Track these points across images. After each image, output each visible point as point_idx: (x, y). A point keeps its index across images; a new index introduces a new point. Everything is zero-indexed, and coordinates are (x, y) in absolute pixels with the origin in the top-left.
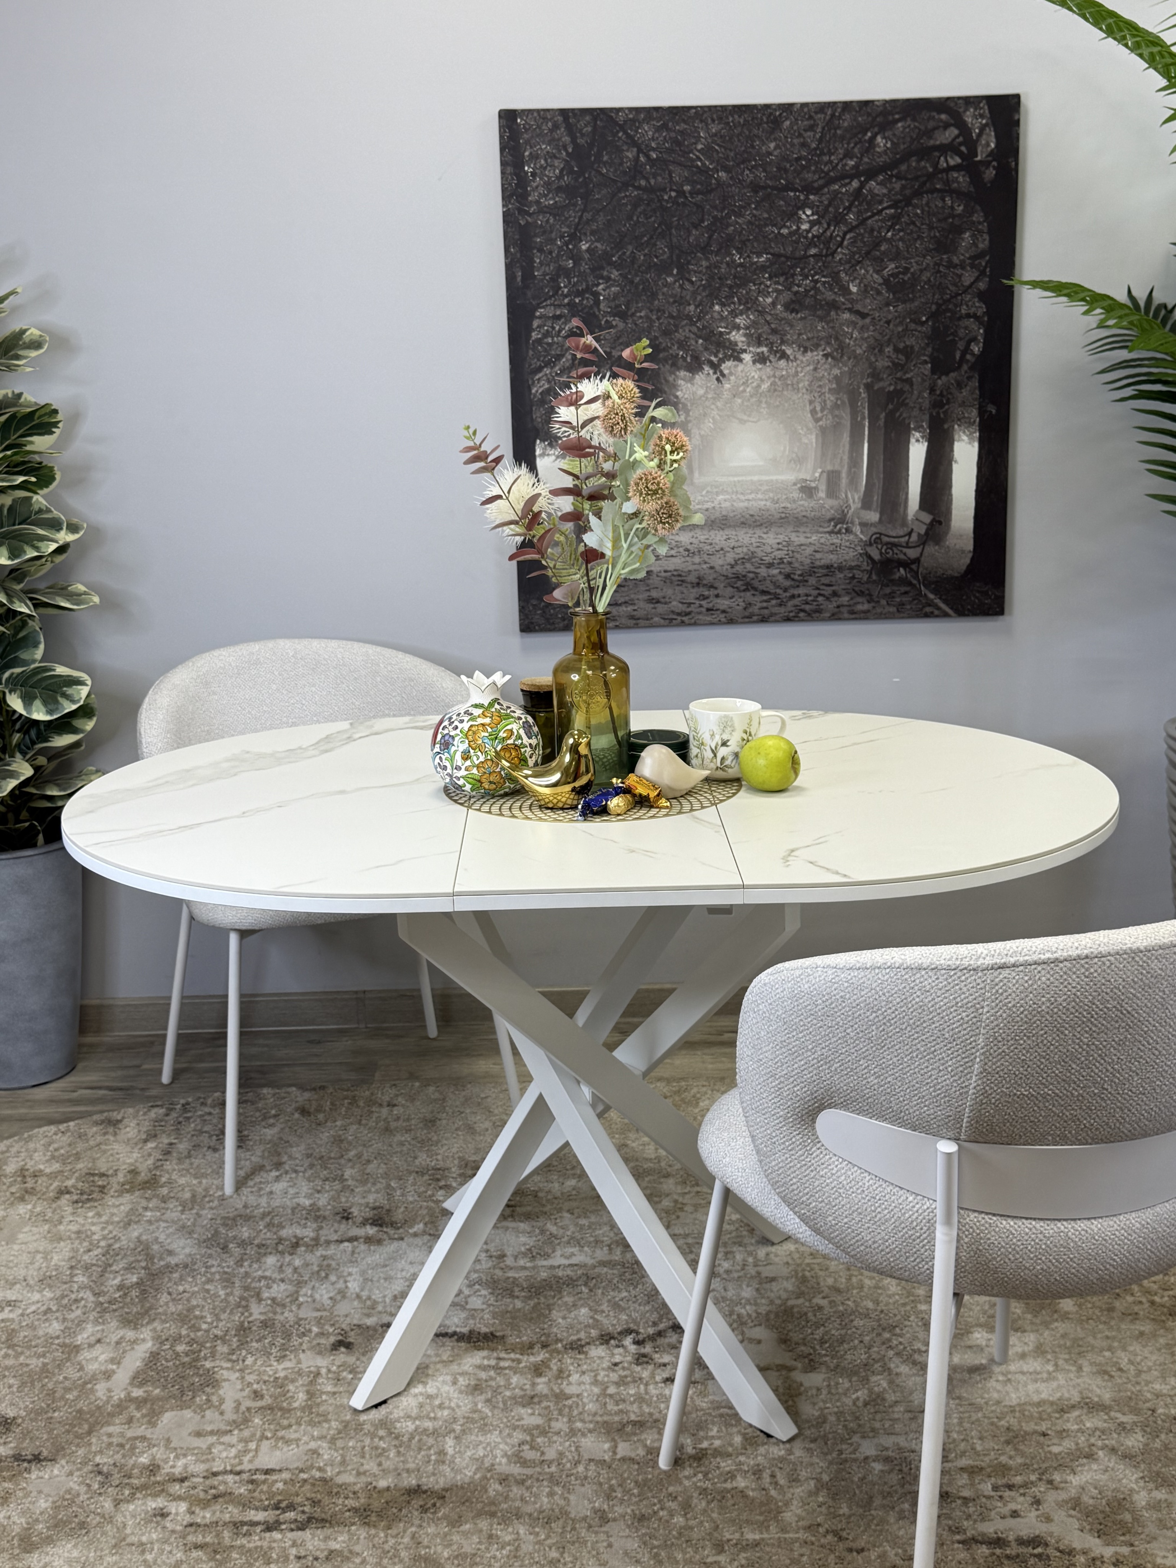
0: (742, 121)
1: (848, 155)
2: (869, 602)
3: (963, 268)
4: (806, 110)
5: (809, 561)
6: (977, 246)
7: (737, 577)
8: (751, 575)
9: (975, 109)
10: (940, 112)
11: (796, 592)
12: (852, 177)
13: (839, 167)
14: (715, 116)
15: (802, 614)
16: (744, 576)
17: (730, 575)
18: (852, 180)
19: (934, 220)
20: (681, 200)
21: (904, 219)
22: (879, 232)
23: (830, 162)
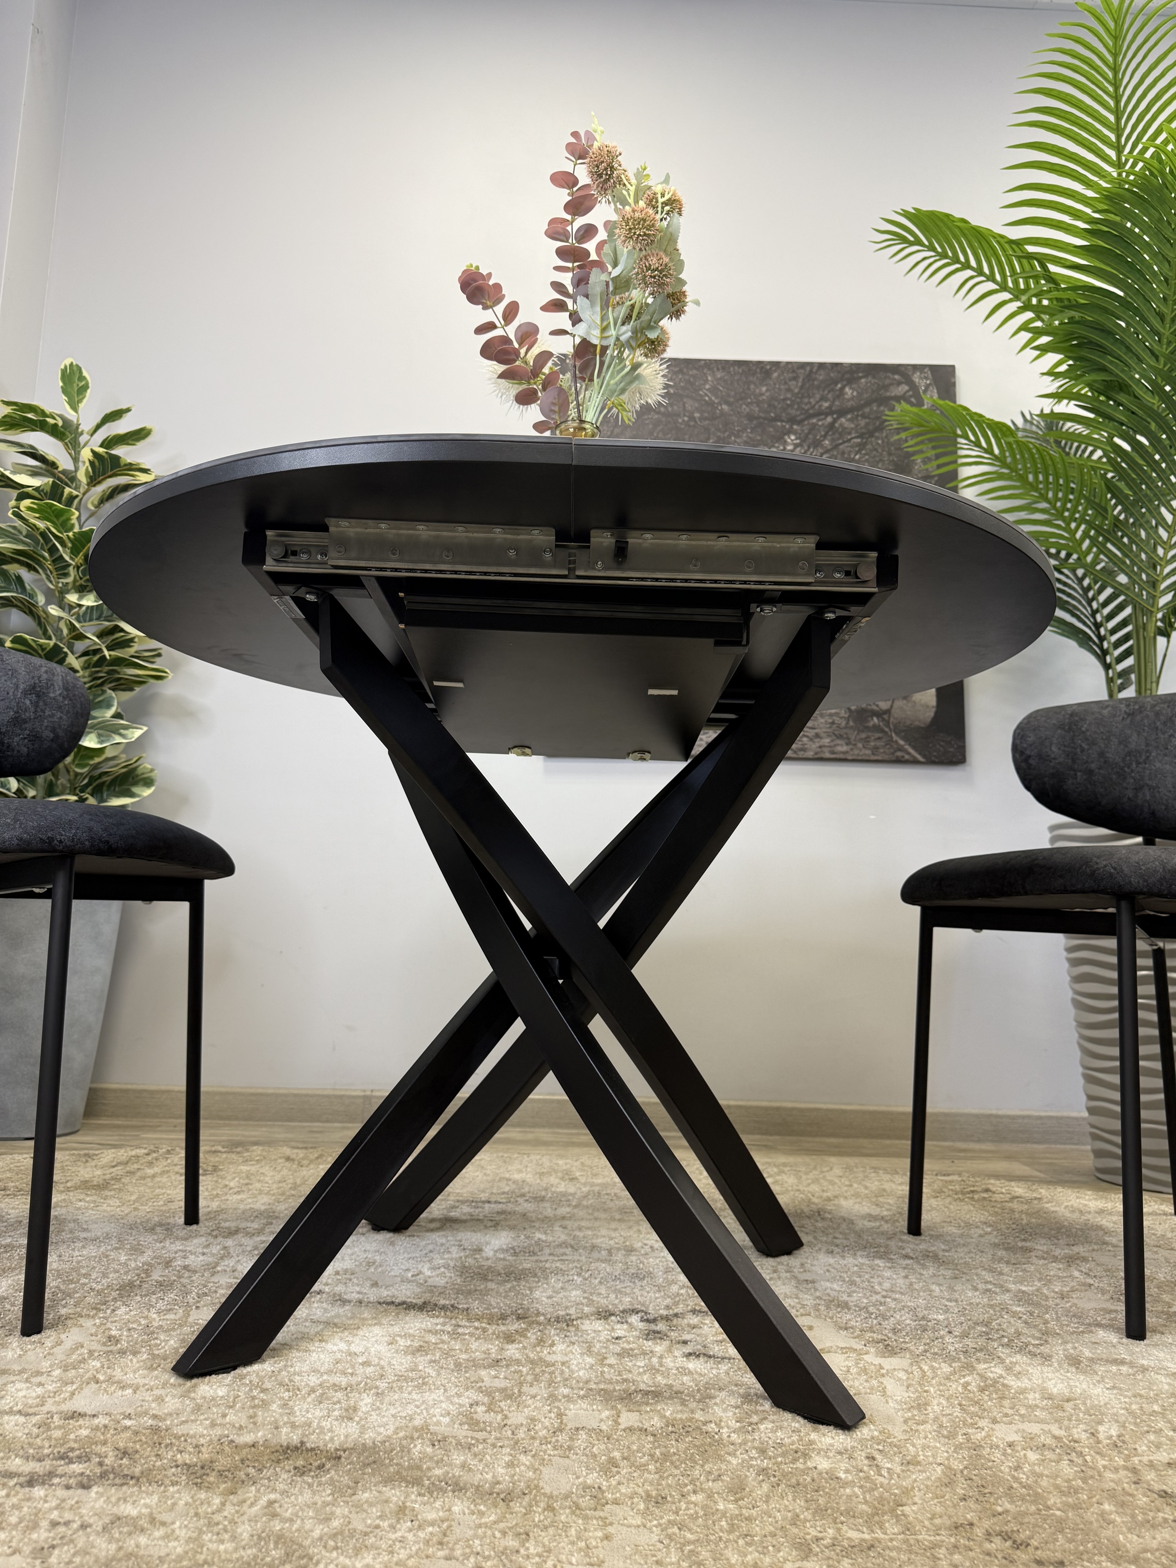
0: (740, 371)
1: (823, 398)
2: (847, 744)
9: (921, 373)
10: (894, 373)
12: (827, 415)
13: (817, 407)
14: (720, 366)
18: (826, 416)
19: (892, 448)
20: (692, 423)
21: (869, 447)
22: (849, 455)
23: (810, 403)
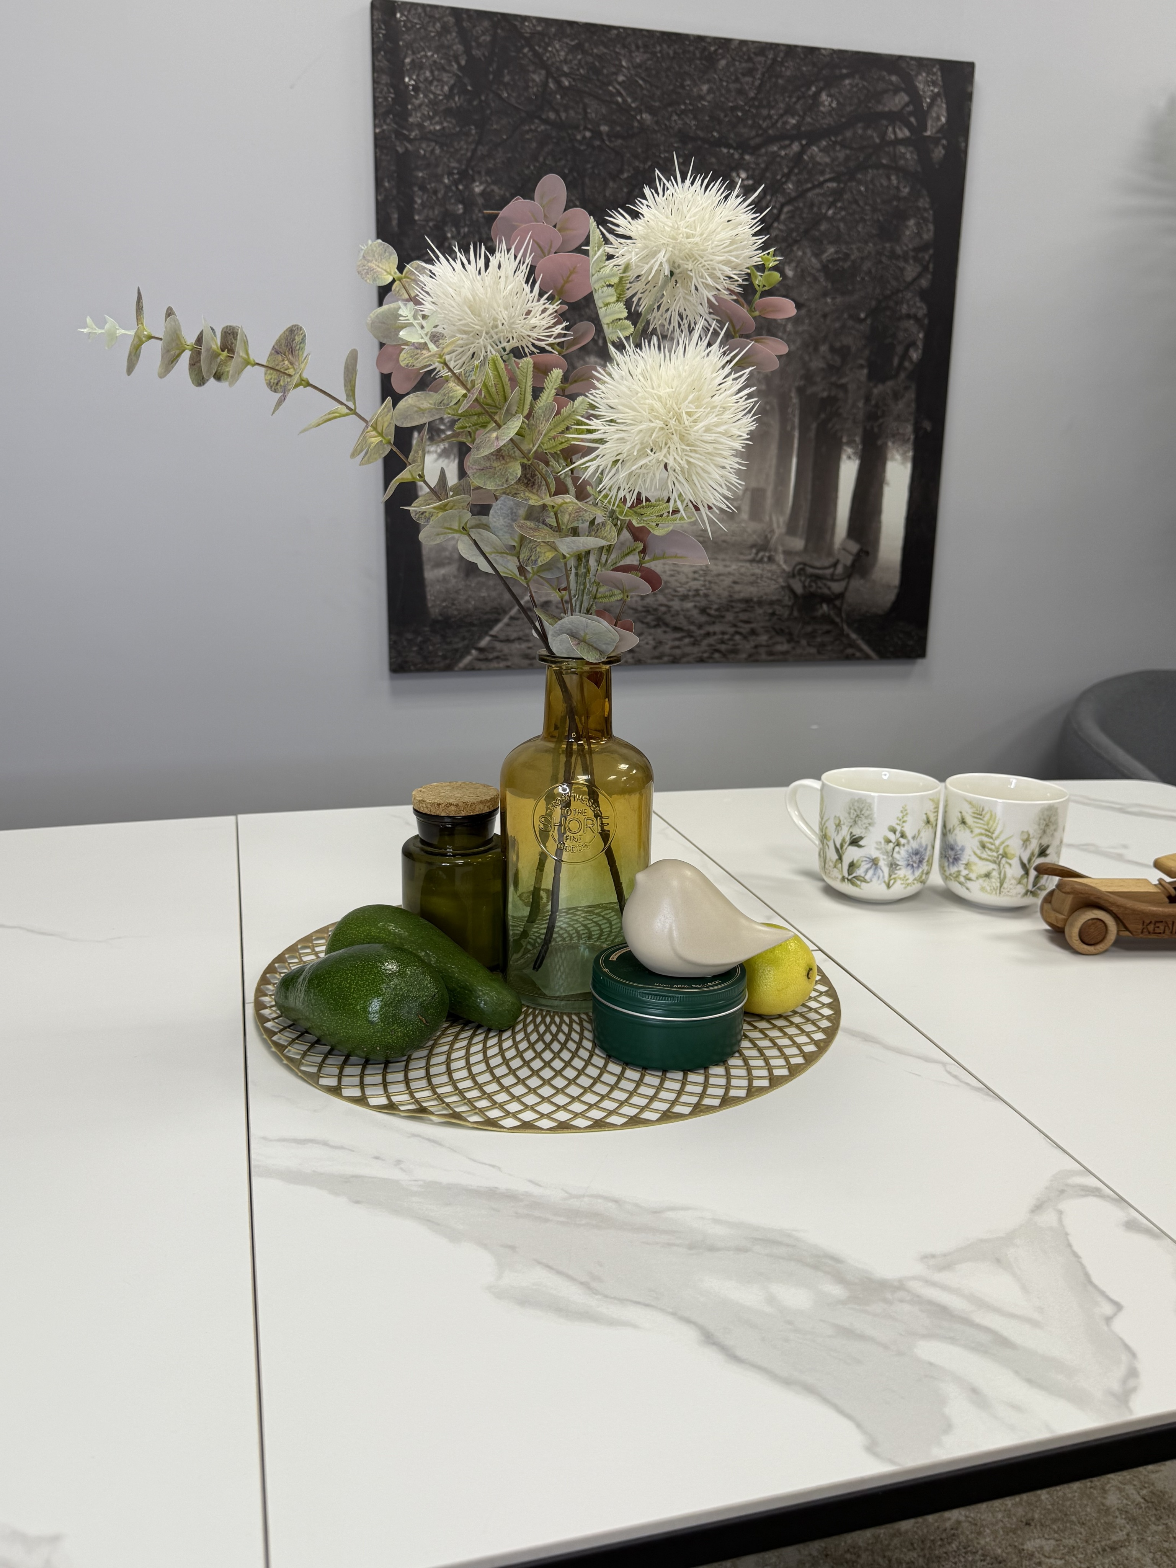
0: (671, 53)
1: (789, 111)
2: (789, 641)
3: (906, 261)
4: (744, 49)
5: (725, 594)
6: (921, 238)
7: (648, 611)
8: (663, 609)
9: (928, 74)
10: (891, 71)
11: (711, 629)
12: (793, 139)
13: (779, 125)
14: (640, 43)
15: (717, 655)
16: (656, 610)
17: (640, 608)
18: (792, 142)
19: (879, 200)
20: (597, 143)
21: (847, 196)
22: (820, 208)
23: (769, 117)
